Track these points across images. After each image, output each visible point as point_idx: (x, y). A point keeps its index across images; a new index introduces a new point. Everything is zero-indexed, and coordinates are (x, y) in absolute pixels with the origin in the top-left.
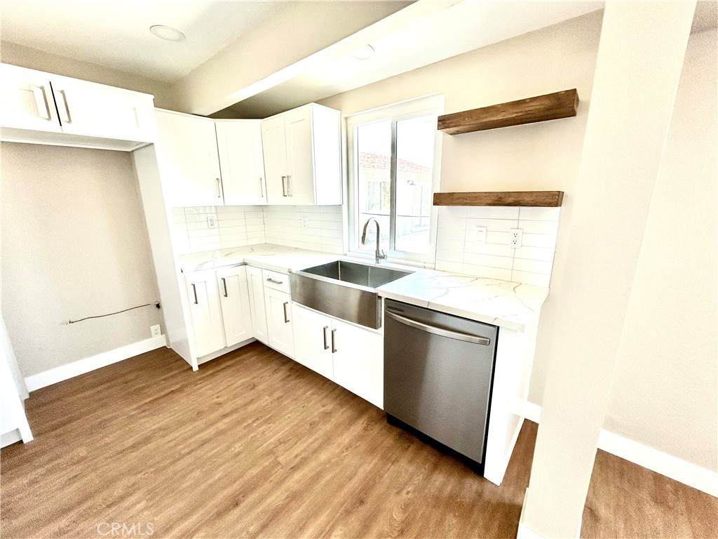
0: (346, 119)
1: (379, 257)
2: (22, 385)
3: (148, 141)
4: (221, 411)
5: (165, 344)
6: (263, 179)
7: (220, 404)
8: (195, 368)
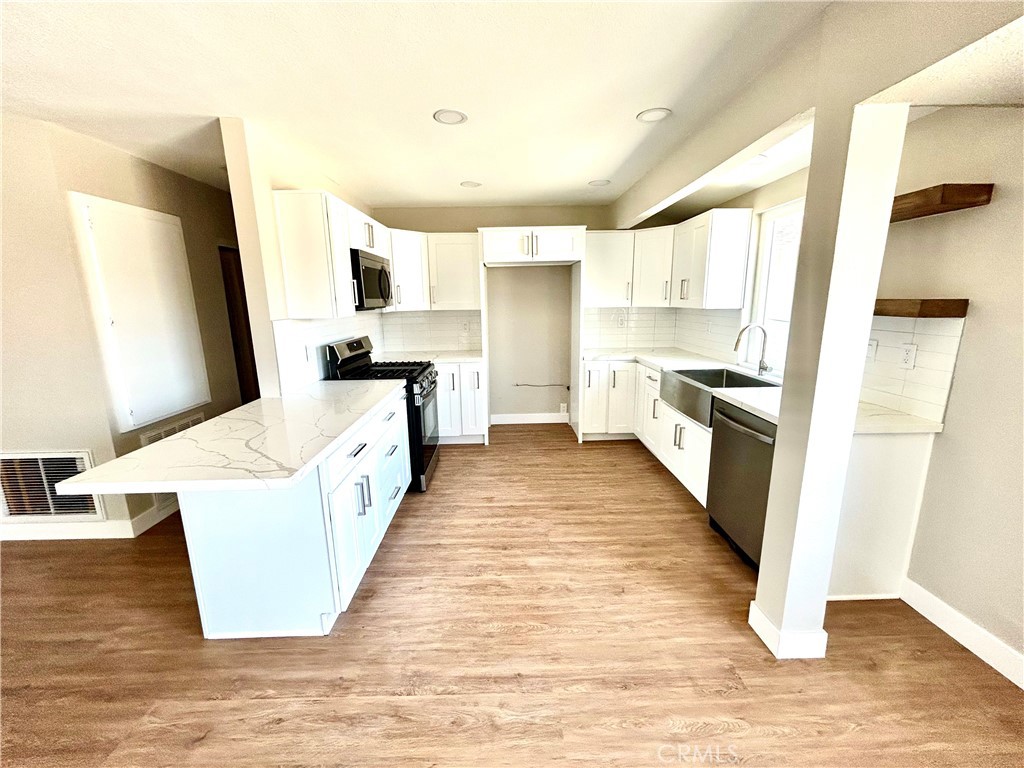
0: (760, 215)
1: (763, 368)
2: (489, 421)
3: (578, 259)
4: (584, 469)
5: (567, 421)
6: (669, 283)
7: (584, 466)
8: (580, 441)
